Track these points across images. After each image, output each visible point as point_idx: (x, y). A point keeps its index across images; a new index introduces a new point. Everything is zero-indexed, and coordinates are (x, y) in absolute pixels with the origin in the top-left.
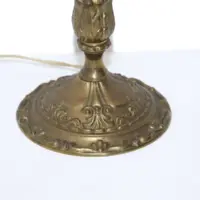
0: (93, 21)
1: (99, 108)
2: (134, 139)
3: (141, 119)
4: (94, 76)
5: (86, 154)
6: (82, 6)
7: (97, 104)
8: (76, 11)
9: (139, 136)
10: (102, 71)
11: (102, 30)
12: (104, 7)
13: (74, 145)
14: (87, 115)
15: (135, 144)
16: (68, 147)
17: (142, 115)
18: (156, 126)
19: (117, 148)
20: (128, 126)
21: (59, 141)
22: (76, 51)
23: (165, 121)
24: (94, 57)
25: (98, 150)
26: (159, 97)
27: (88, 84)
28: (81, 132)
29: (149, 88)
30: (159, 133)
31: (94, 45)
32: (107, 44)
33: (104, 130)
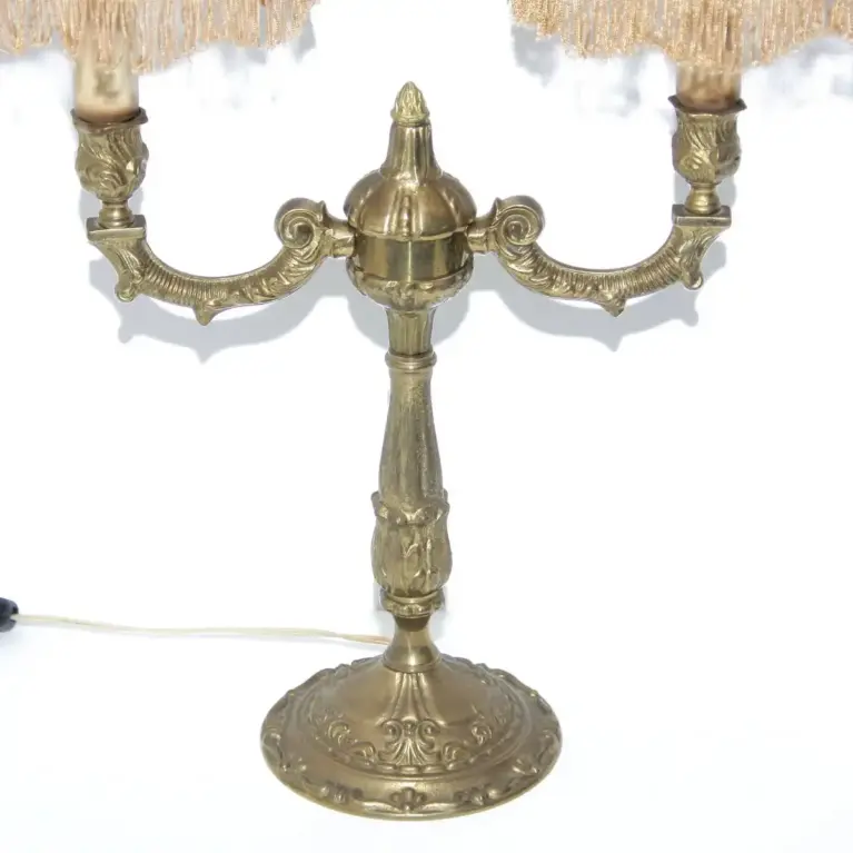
0: (407, 554)
1: (413, 724)
2: (475, 790)
3: (498, 750)
4: (413, 661)
5: (378, 814)
6: (387, 525)
7: (411, 717)
8: (377, 536)
9: (488, 786)
10: (427, 652)
11: (423, 573)
12: (429, 530)
13: (359, 794)
14: (389, 737)
15: (478, 800)
16: (347, 798)
17: (508, 735)
18: (526, 767)
19: (443, 806)
20: (467, 763)
21: (329, 784)
22: (378, 609)
23: (543, 760)
24: (412, 624)
25: (402, 808)
26: (542, 709)
27: (398, 675)
28: (374, 771)
29: (527, 691)
30: (529, 781)
31: (412, 601)
32: (436, 600)
33: (419, 768)
